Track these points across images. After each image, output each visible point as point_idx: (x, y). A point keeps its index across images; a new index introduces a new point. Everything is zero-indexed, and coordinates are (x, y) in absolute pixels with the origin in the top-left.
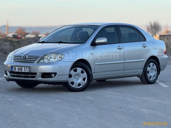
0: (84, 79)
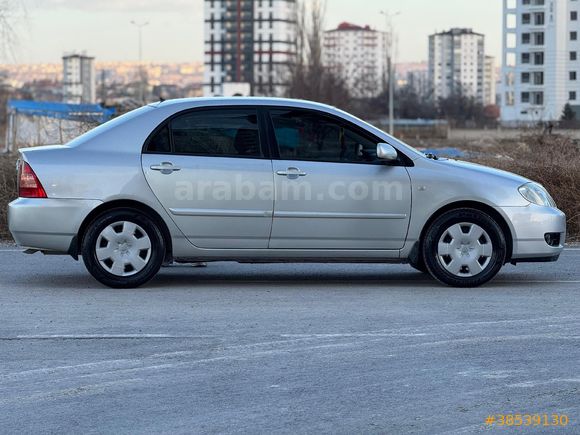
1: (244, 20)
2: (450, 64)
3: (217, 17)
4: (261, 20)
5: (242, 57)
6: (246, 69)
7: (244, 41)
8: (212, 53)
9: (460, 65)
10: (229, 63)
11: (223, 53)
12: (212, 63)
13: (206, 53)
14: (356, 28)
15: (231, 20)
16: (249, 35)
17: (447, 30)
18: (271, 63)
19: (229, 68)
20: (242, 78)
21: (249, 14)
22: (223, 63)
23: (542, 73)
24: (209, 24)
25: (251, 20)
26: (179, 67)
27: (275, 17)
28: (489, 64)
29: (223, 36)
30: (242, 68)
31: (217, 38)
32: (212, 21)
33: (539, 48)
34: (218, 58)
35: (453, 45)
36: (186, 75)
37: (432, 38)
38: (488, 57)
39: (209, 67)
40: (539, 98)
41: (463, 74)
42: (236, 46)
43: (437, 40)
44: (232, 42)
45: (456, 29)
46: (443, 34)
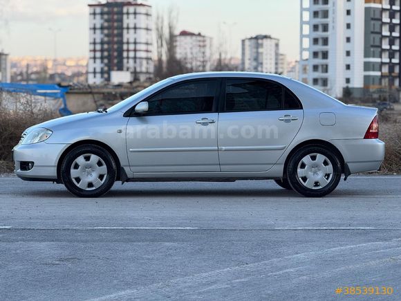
0: (101, 177)
1: (117, 28)
2: (256, 59)
3: (98, 26)
4: (128, 28)
5: (115, 54)
6: (118, 62)
7: (117, 43)
8: (95, 51)
9: (262, 59)
10: (106, 57)
11: (102, 51)
12: (95, 58)
13: (91, 51)
14: (192, 34)
15: (108, 28)
16: (120, 39)
17: (254, 36)
18: (135, 58)
19: (106, 61)
20: (116, 68)
21: (120, 24)
22: (102, 58)
23: (327, 66)
24: (92, 31)
25: (121, 28)
26: (65, 61)
27: (138, 26)
28: (282, 59)
29: (102, 40)
30: (116, 61)
31: (98, 40)
32: (95, 29)
33: (324, 48)
34: (98, 54)
35: (258, 46)
36: (69, 67)
37: (243, 41)
38: (282, 55)
39: (92, 61)
40: (325, 82)
41: (265, 66)
42: (111, 46)
43: (247, 43)
44: (108, 43)
45: (260, 35)
46: (251, 38)
